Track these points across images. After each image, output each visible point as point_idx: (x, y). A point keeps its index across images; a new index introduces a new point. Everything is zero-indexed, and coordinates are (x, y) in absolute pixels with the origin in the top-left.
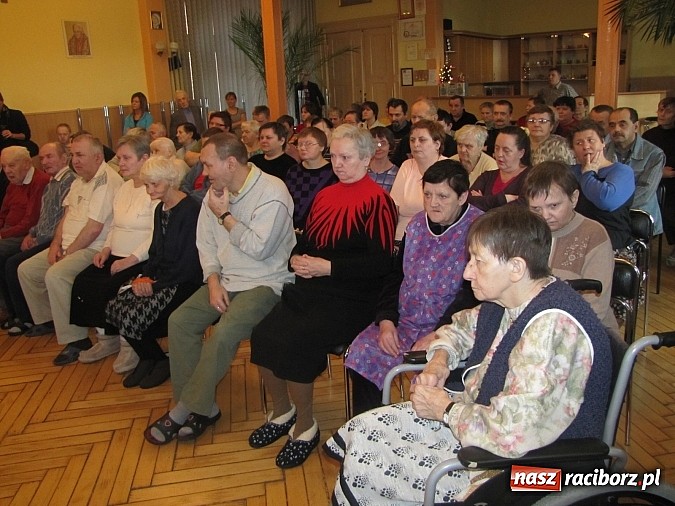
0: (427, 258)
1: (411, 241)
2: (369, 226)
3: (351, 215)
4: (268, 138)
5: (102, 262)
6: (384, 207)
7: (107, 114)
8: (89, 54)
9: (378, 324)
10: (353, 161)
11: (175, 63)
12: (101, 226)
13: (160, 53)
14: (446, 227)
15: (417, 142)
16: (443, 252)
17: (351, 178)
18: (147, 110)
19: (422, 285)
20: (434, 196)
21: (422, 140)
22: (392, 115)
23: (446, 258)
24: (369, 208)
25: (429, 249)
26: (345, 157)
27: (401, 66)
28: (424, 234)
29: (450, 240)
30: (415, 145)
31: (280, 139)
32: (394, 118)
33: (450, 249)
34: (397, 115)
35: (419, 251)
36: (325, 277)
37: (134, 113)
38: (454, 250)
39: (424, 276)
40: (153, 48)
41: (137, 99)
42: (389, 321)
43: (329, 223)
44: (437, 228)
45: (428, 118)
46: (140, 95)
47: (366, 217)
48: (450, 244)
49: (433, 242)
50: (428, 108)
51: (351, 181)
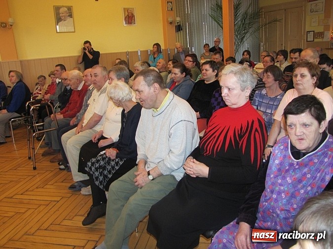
0: (284, 178)
1: (274, 161)
2: (242, 144)
3: (231, 134)
4: (206, 70)
5: (96, 139)
6: (256, 130)
7: (139, 54)
8: (135, 24)
9: (238, 223)
10: (235, 92)
11: (179, 28)
12: (100, 117)
13: (171, 23)
14: (304, 154)
15: (299, 77)
16: (298, 175)
17: (235, 104)
18: (161, 52)
19: (276, 200)
20: (298, 126)
21: (303, 76)
22: (292, 58)
23: (300, 181)
24: (244, 129)
25: (287, 171)
26: (229, 89)
27: (307, 30)
28: (285, 156)
29: (306, 166)
30: (297, 80)
31: (213, 71)
32: (294, 60)
33: (305, 174)
34: (295, 58)
35: (279, 170)
36: (204, 178)
37: (154, 54)
38: (309, 176)
39: (279, 193)
40: (167, 21)
41: (156, 46)
42: (246, 224)
43: (215, 137)
44: (297, 154)
45: (311, 61)
46: (158, 45)
47: (241, 137)
48: (306, 170)
49: (291, 165)
50: (312, 54)
51: (235, 107)
